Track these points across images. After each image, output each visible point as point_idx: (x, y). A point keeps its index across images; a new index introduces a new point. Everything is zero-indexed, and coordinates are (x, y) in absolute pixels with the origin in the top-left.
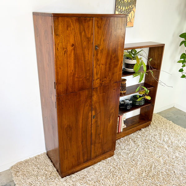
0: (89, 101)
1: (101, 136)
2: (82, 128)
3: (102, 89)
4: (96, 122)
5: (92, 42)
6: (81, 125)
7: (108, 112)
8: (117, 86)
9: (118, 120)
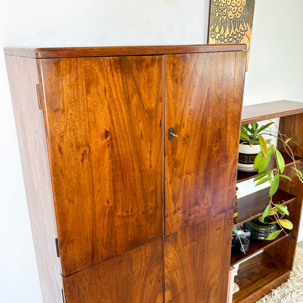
0: (156, 270)
3: (188, 235)
5: (159, 121)
7: (205, 284)
8: (225, 220)
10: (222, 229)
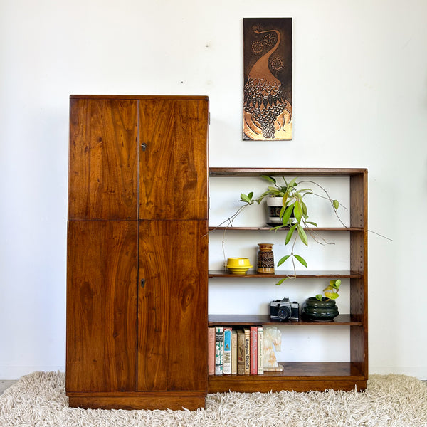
1: (162, 335)
2: (116, 299)
4: (149, 296)
5: (135, 137)
6: (113, 292)
7: (179, 281)
8: (198, 228)
9: (248, 338)
10: (195, 236)
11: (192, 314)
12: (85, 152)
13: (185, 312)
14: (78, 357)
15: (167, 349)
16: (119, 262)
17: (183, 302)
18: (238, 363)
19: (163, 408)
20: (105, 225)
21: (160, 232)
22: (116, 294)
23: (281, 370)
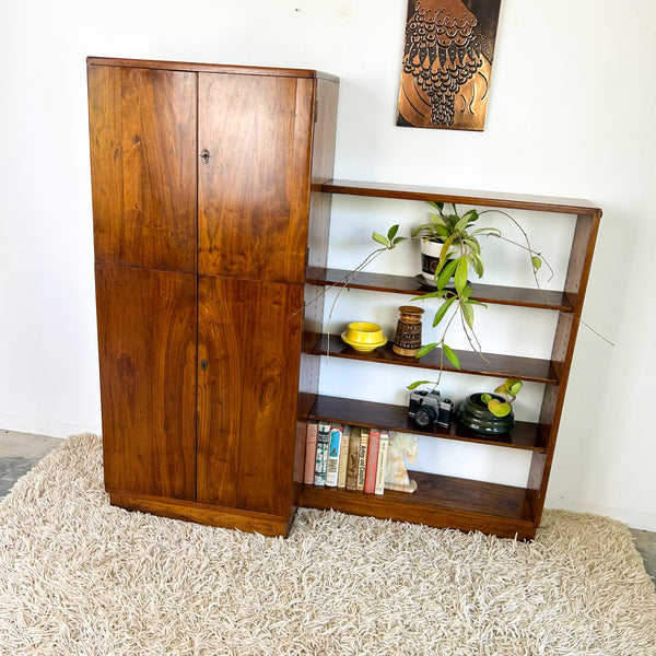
0: (187, 310)
1: (231, 438)
2: (166, 382)
4: (213, 384)
7: (256, 369)
8: (287, 295)
9: (365, 445)
10: (284, 306)
11: (274, 417)
12: (115, 158)
13: (262, 412)
14: (118, 449)
15: (236, 456)
16: (170, 332)
17: (261, 399)
18: (348, 475)
19: (229, 527)
20: (148, 277)
21: (230, 295)
22: (167, 375)
23: (412, 491)
